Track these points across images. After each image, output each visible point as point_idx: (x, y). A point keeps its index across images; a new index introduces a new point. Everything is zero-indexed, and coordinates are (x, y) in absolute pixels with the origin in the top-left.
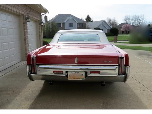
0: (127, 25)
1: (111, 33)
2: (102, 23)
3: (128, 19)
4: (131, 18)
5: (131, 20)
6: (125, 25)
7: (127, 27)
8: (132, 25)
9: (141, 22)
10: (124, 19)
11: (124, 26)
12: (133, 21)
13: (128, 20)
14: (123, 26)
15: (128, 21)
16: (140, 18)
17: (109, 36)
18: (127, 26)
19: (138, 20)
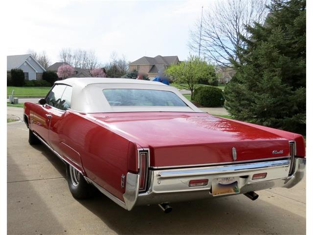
0: (68, 66)
1: (45, 81)
2: (27, 60)
3: (67, 55)
4: (73, 54)
5: (72, 58)
6: (64, 66)
7: (67, 71)
8: (74, 67)
9: (91, 62)
10: (61, 55)
11: (62, 69)
12: (77, 61)
13: (67, 57)
14: (60, 68)
15: (67, 59)
16: (88, 56)
17: (42, 86)
18: (67, 68)
19: (84, 59)
